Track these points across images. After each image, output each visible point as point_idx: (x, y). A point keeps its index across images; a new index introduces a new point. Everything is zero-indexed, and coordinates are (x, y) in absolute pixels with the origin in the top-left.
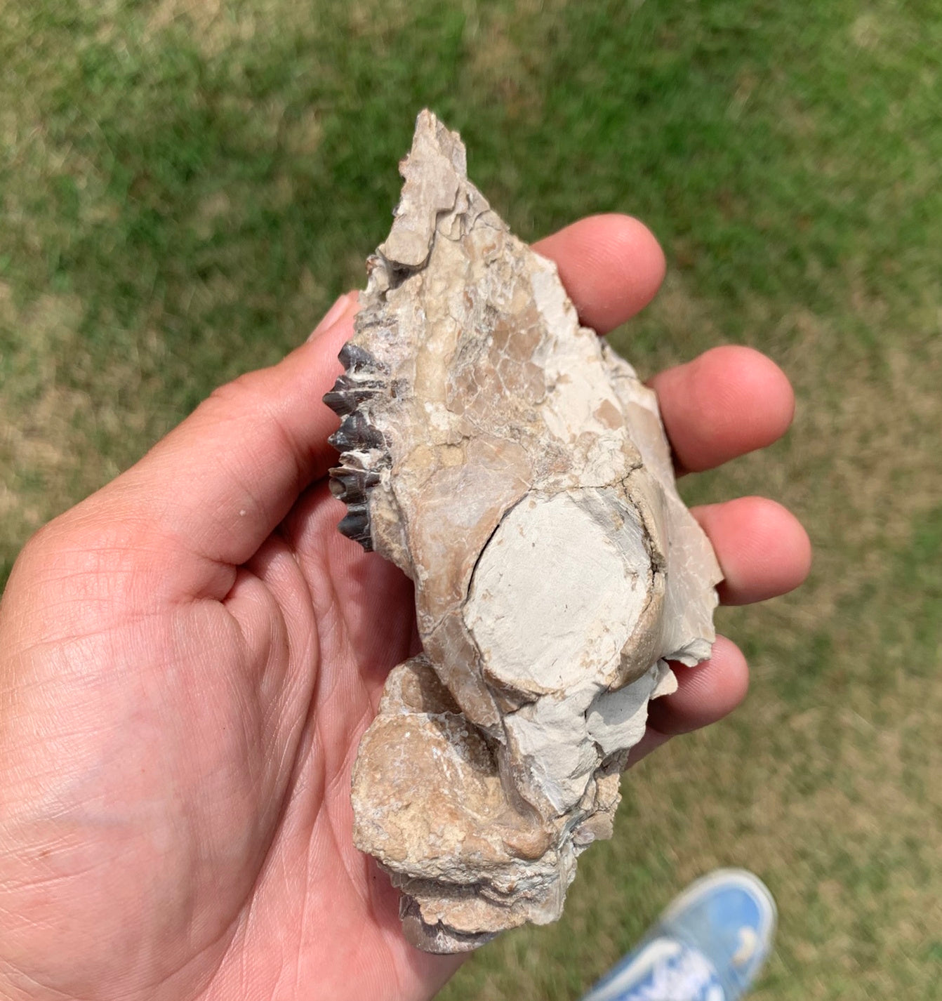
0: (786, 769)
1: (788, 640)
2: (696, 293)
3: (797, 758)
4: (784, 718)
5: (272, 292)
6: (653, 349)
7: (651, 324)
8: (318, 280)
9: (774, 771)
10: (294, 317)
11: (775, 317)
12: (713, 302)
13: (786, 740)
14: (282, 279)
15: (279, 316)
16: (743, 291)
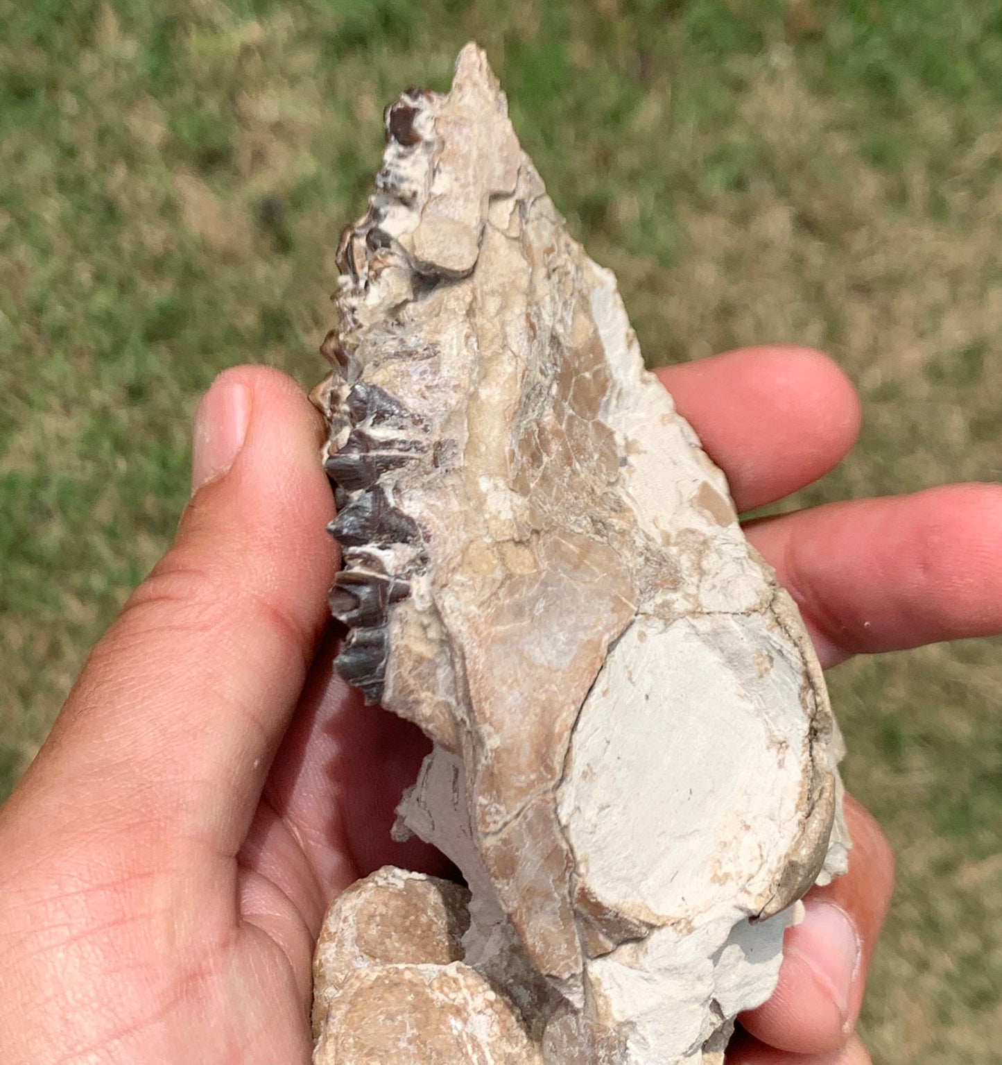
0: (944, 961)
1: (960, 726)
2: (820, 88)
3: (967, 942)
4: (945, 868)
5: (41, 41)
6: (739, 184)
7: (737, 137)
8: (128, 25)
9: (923, 965)
10: (78, 91)
11: (964, 136)
12: (853, 103)
13: (947, 909)
14: (59, 20)
15: (53, 86)
16: (908, 87)
